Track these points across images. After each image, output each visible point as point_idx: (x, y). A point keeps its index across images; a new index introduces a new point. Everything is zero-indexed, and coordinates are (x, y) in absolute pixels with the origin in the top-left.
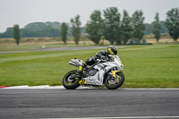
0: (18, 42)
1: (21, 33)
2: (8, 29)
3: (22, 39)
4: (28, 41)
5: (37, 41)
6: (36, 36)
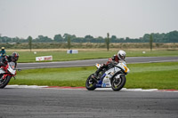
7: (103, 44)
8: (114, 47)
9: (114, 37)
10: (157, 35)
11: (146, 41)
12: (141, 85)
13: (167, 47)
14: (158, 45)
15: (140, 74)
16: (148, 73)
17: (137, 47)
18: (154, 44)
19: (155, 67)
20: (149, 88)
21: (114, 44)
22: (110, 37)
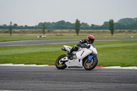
0: (112, 33)
1: (115, 26)
2: (105, 23)
3: (115, 30)
4: (120, 32)
5: (127, 33)
6: (127, 29)
7: (7, 30)
8: (15, 33)
9: (15, 25)
10: (49, 24)
11: (40, 28)
12: (35, 62)
13: (56, 33)
14: (49, 31)
15: (34, 53)
16: (41, 53)
17: (33, 33)
18: (46, 30)
19: (47, 48)
20: (41, 64)
21: (15, 30)
22: (13, 25)
